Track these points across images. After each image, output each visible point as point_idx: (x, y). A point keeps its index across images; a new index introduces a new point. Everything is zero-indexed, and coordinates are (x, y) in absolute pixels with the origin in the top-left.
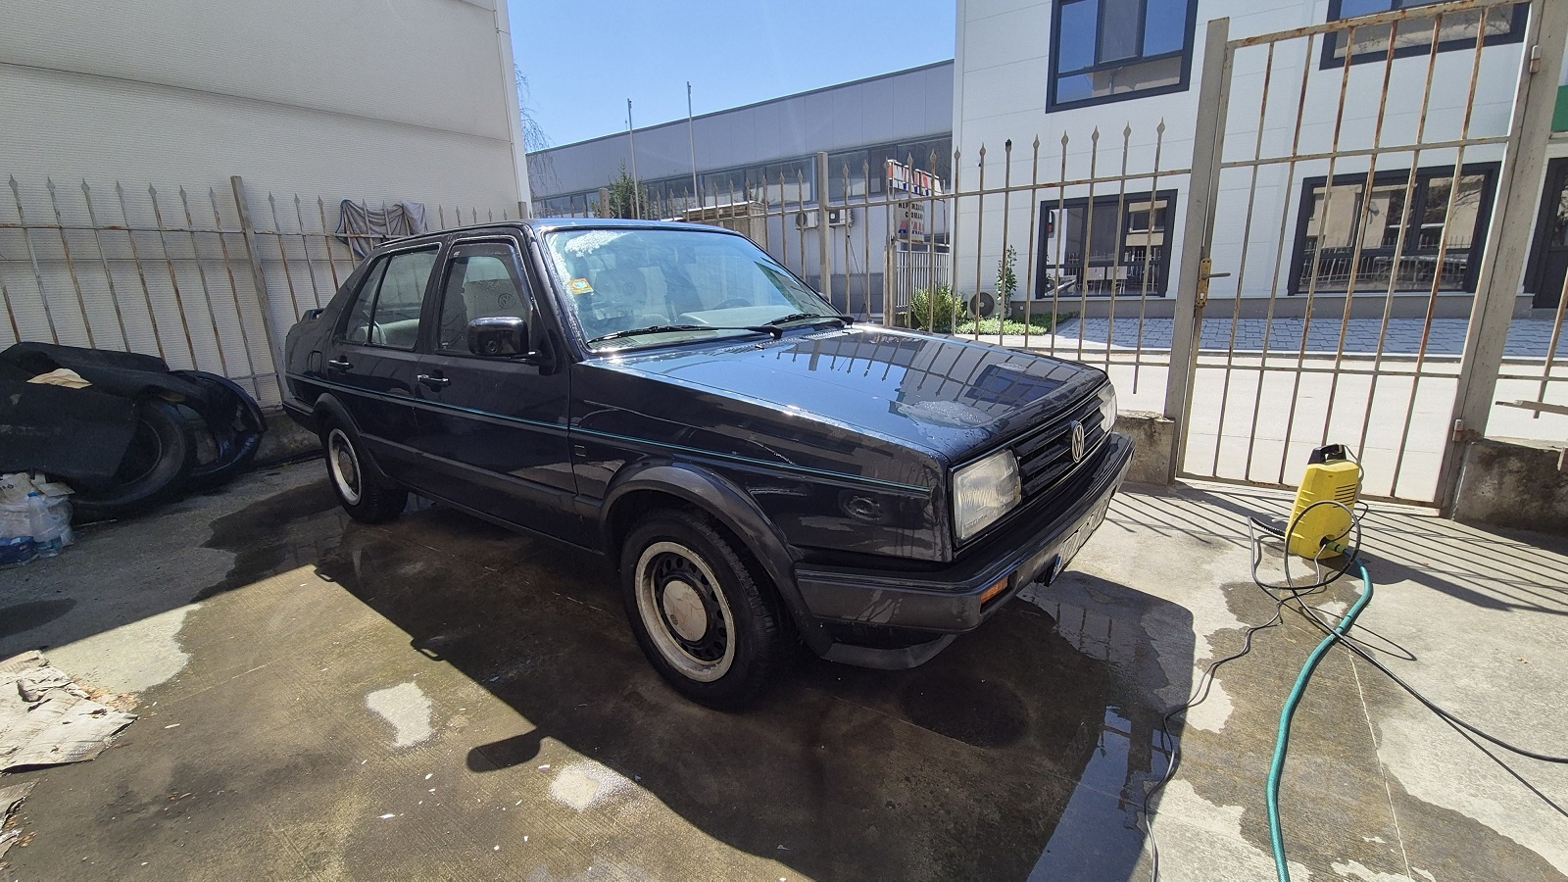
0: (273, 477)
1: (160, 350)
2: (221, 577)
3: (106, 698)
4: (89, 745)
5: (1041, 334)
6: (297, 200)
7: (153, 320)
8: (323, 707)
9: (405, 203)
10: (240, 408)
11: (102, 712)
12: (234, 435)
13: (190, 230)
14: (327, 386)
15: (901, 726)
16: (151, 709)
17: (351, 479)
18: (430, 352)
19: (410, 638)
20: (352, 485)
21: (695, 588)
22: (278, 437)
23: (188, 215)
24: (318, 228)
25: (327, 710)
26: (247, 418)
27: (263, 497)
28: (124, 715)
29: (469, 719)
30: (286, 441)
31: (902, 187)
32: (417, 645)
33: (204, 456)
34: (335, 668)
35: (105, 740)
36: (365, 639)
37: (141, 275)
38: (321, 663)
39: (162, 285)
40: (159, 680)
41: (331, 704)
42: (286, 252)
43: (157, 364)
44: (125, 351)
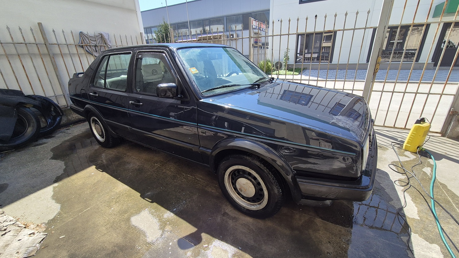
0: (68, 130)
1: (20, 88)
2: (61, 172)
3: (32, 226)
4: (31, 249)
5: (297, 75)
6: (63, 32)
7: (16, 77)
8: (117, 225)
9: (102, 33)
10: (53, 107)
11: (34, 234)
12: (52, 117)
13: (25, 43)
14: (89, 102)
15: (318, 221)
16: (52, 230)
17: (101, 133)
18: (132, 92)
19: (140, 194)
20: (102, 136)
21: (251, 181)
22: (67, 116)
23: (23, 37)
24: (72, 42)
25: (119, 226)
26: (55, 110)
27: (66, 139)
28: (42, 234)
29: (172, 227)
30: (70, 118)
31: (255, 28)
32: (143, 196)
33: (43, 125)
34: (116, 208)
35: (37, 246)
36: (123, 195)
37: (9, 60)
38: (110, 206)
39: (17, 64)
40: (51, 217)
41: (120, 223)
42: (62, 51)
43: (19, 93)
44: (7, 88)
